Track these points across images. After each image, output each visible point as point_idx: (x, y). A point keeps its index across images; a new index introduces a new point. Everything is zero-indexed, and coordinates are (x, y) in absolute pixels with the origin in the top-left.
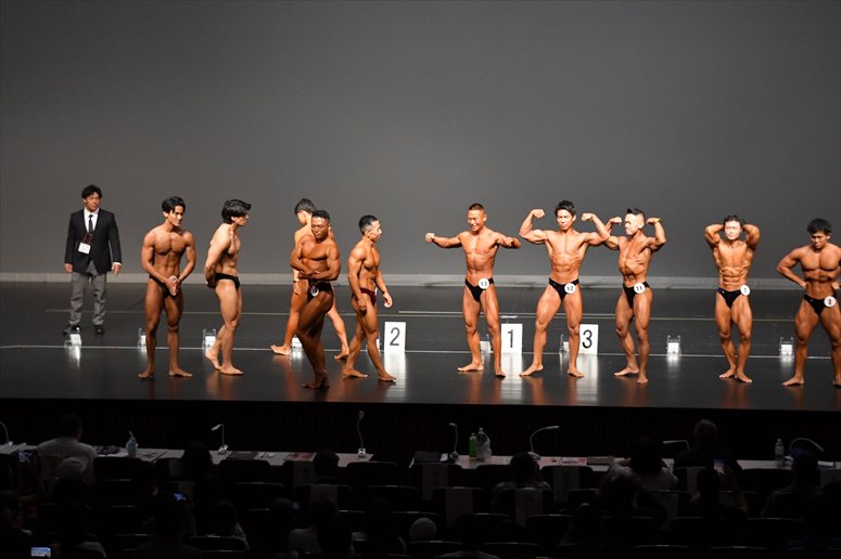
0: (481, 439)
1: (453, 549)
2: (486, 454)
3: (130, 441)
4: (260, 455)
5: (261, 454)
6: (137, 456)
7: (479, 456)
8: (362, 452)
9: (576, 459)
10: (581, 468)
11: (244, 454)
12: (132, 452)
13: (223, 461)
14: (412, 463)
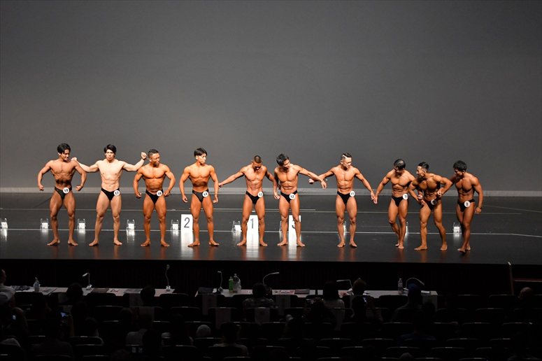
0: (236, 280)
2: (238, 289)
3: (36, 283)
4: (110, 291)
5: (111, 289)
6: (40, 291)
7: (234, 290)
8: (168, 288)
9: (289, 291)
10: (292, 296)
11: (101, 290)
12: (37, 289)
13: (89, 294)
14: (197, 294)
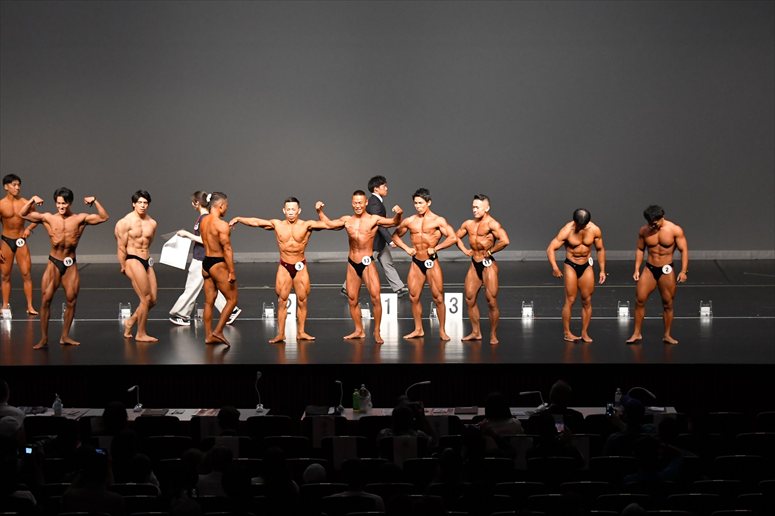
0: (364, 394)
1: (340, 490)
2: (367, 407)
3: (56, 402)
4: (171, 412)
6: (62, 415)
7: (362, 409)
8: (260, 407)
9: (446, 410)
10: (450, 417)
11: (157, 412)
12: (58, 411)
13: (138, 419)
14: (304, 416)
